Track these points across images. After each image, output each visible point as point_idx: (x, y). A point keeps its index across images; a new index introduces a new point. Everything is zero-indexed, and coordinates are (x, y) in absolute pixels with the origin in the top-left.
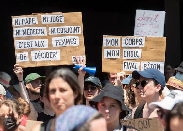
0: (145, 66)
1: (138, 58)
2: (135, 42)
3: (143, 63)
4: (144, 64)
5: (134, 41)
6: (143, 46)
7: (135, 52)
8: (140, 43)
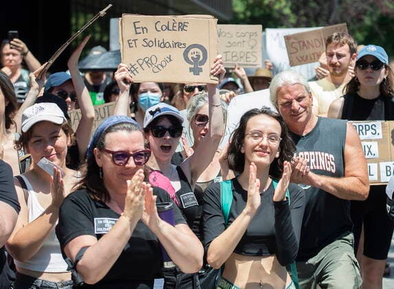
0: (388, 169)
1: (373, 156)
2: (364, 131)
3: (383, 165)
4: (387, 167)
5: (361, 128)
6: (380, 137)
7: (366, 147)
8: (374, 132)
